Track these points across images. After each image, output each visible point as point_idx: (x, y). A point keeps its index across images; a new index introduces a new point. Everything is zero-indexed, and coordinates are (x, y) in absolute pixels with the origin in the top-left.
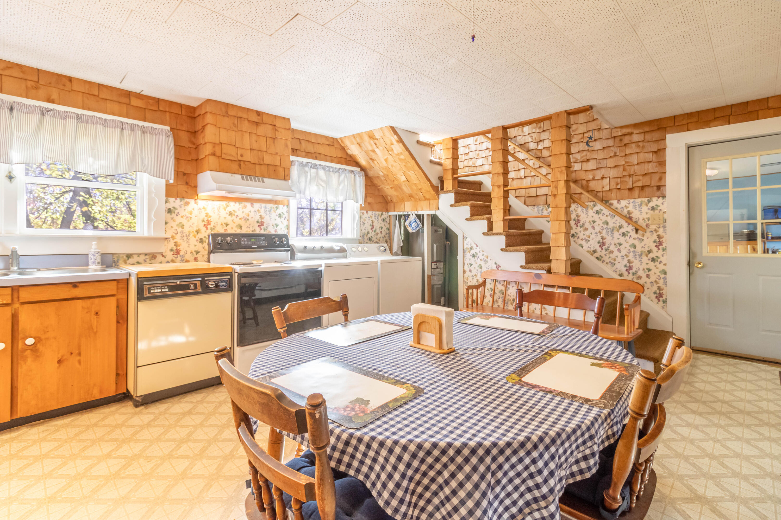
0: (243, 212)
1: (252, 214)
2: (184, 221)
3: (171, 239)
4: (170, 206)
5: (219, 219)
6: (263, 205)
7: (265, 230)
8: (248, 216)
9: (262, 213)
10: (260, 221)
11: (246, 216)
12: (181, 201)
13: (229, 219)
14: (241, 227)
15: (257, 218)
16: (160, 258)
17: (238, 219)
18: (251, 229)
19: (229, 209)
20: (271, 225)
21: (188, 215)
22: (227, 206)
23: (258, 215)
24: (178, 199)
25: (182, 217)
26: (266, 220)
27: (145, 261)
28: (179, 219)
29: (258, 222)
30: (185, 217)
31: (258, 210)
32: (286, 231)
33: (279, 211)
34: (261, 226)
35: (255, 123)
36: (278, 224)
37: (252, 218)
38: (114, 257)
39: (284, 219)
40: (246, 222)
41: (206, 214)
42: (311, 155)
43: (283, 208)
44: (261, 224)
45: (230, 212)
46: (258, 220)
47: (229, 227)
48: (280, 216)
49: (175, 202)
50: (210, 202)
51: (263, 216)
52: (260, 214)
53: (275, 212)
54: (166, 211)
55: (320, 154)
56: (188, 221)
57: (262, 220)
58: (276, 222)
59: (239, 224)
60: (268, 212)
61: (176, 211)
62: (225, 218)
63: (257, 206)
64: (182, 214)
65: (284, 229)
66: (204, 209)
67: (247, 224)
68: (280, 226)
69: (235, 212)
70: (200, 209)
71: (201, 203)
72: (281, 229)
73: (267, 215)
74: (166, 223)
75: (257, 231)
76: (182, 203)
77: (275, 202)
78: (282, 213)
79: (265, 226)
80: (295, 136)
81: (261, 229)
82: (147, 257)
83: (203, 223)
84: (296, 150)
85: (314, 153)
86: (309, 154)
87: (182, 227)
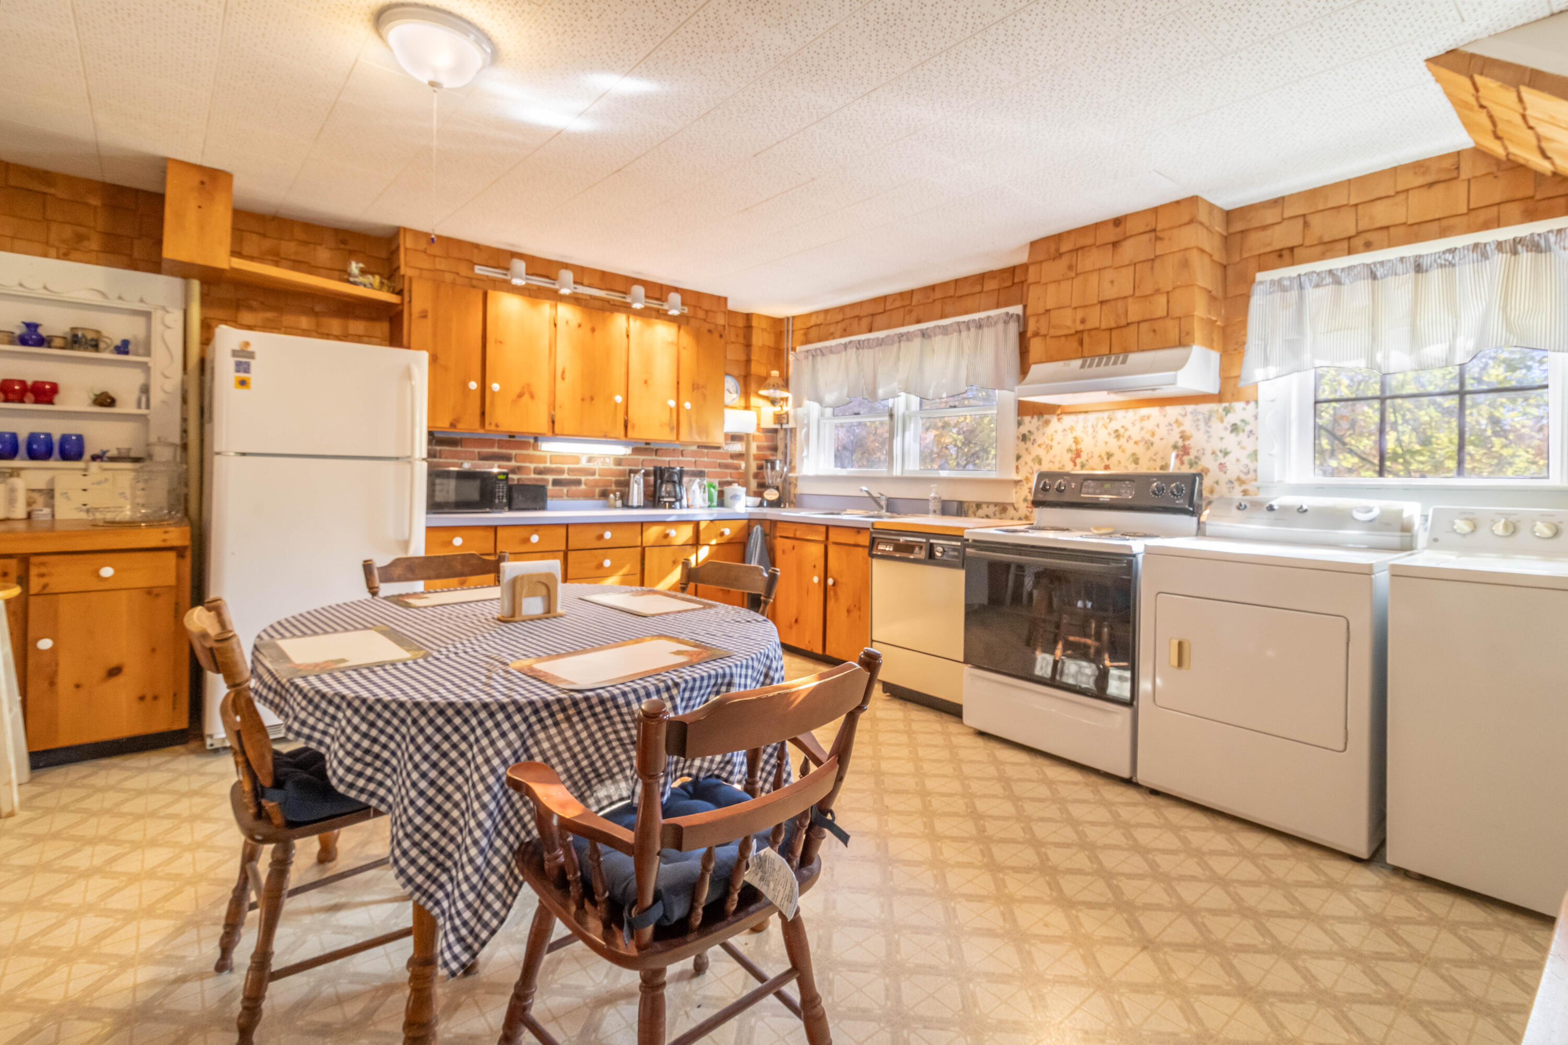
0: (1142, 428)
1: (1162, 432)
2: (1041, 452)
3: (1025, 482)
4: (1024, 430)
5: (1095, 445)
6: (1190, 408)
7: (1191, 465)
8: (1153, 434)
9: (1188, 428)
10: (1181, 444)
11: (1148, 437)
12: (1039, 419)
13: (1113, 444)
14: (1136, 461)
15: (1175, 437)
16: (1011, 511)
17: (1131, 442)
18: (1159, 463)
19: (1114, 425)
20: (1208, 452)
21: (1048, 442)
22: (1111, 420)
23: (1177, 431)
24: (1035, 417)
25: (1039, 446)
26: (1197, 441)
27: (995, 515)
28: (1036, 451)
29: (1175, 447)
30: (1044, 447)
31: (1177, 421)
32: (1252, 467)
33: (1232, 418)
34: (1183, 455)
35: (1111, 246)
36: (1228, 450)
37: (1162, 439)
38: (965, 506)
39: (1249, 436)
40: (1148, 449)
41: (1075, 438)
42: (1345, 245)
43: (1244, 409)
44: (1183, 452)
45: (1116, 431)
46: (1177, 442)
47: (1113, 460)
48: (1235, 428)
49: (1030, 423)
50: (1081, 416)
51: (1188, 434)
52: (1182, 428)
53: (1222, 421)
54: (1018, 438)
55: (1387, 228)
56: (1048, 452)
57: (1187, 443)
58: (1222, 445)
59: (1134, 454)
60: (1202, 424)
61: (1032, 438)
62: (1106, 443)
63: (1173, 411)
64: (1039, 441)
65: (1245, 461)
66: (1072, 429)
67: (1150, 453)
68: (1236, 452)
69: (1126, 430)
70: (1065, 430)
71: (1068, 420)
72: (1238, 460)
73: (1198, 430)
74: (1018, 457)
75: (1173, 466)
76: (1040, 423)
77: (1219, 398)
78: (1243, 421)
79: (1192, 456)
80: (1286, 215)
81: (1182, 463)
82: (997, 508)
83: (1070, 455)
84: (1291, 249)
85: (1359, 233)
86: (1338, 246)
87: (1040, 463)
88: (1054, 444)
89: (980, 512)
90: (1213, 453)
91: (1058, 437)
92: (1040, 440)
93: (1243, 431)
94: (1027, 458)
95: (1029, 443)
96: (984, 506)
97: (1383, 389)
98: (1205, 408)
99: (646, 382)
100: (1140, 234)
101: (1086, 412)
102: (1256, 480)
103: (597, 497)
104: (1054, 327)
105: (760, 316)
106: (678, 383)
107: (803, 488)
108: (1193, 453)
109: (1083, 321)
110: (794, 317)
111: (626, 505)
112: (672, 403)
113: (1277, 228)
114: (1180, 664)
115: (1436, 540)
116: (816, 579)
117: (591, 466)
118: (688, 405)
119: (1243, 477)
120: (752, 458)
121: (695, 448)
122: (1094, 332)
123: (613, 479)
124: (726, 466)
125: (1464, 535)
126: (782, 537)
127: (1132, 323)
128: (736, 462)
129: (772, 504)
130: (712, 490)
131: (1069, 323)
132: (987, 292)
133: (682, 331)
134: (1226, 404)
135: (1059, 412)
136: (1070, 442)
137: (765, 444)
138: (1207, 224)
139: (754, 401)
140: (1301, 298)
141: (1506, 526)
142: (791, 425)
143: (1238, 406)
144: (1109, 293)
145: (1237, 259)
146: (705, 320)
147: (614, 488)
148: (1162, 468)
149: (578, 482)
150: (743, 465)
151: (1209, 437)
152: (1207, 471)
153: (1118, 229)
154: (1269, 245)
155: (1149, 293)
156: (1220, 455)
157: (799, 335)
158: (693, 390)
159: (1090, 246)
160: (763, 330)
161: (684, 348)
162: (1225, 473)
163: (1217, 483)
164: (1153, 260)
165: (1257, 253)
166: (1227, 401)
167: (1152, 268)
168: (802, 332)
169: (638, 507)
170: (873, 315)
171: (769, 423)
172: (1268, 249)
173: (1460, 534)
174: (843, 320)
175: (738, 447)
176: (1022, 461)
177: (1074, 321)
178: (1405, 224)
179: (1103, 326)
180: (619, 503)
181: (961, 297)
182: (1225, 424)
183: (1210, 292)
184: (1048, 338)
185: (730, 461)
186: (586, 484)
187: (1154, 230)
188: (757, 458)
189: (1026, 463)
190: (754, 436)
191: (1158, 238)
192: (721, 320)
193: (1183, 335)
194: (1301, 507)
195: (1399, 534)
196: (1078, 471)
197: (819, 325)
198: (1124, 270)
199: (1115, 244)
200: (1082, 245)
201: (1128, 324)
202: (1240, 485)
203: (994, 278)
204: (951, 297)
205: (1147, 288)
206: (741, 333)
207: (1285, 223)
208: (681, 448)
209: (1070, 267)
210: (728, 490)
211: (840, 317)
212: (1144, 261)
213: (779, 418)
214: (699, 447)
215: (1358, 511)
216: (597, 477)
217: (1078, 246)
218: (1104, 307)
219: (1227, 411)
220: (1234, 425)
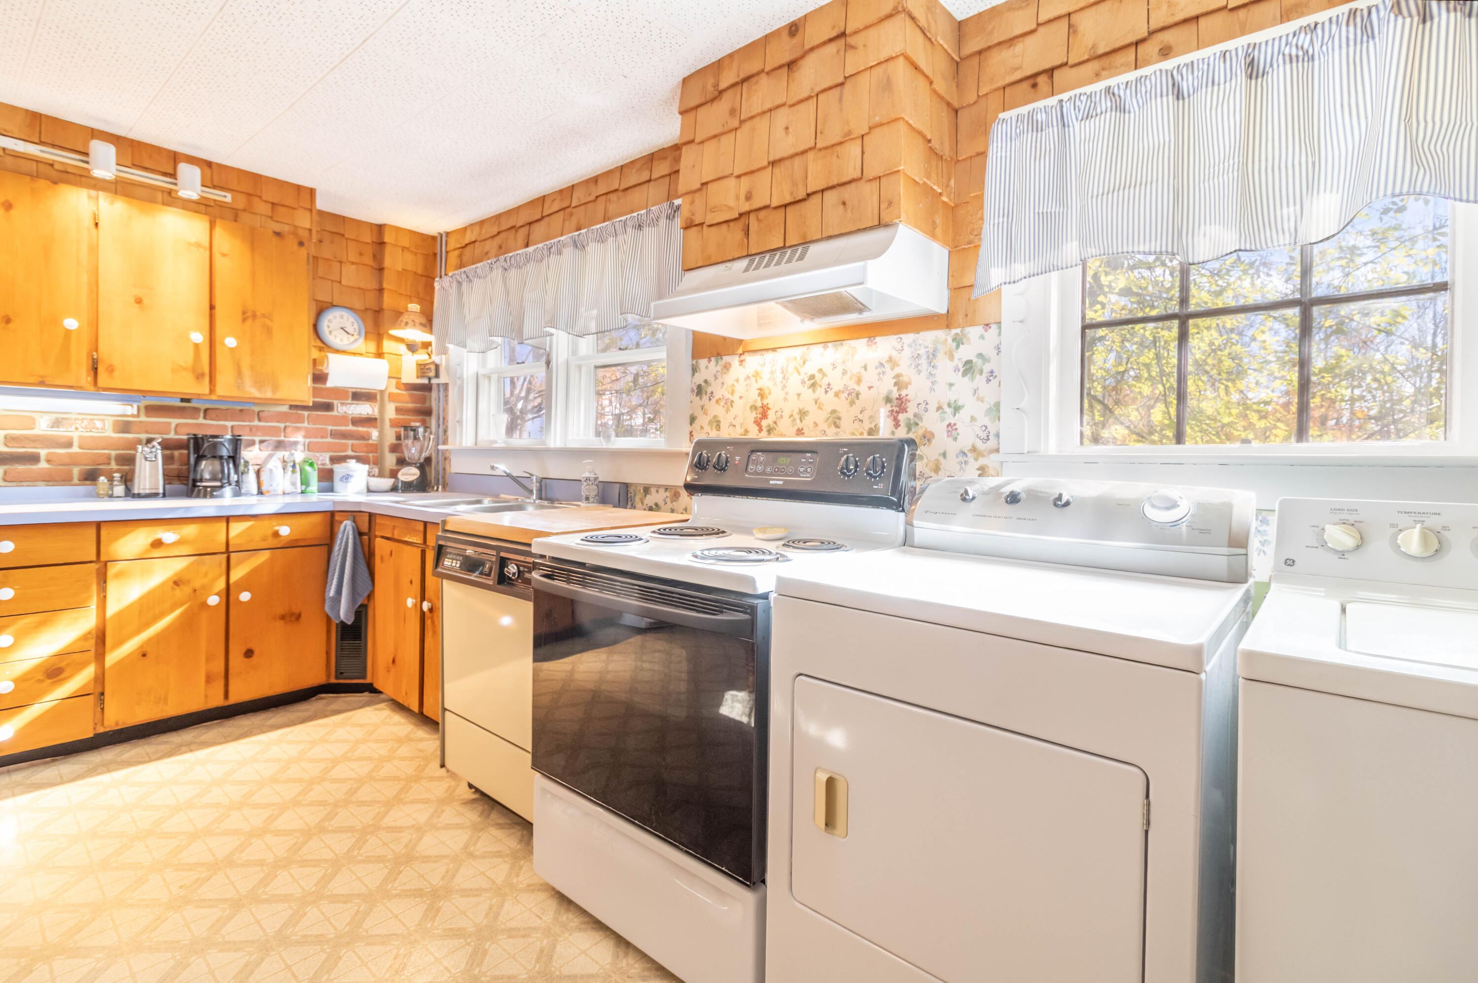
0: (845, 372)
1: (870, 377)
2: (719, 411)
4: (699, 378)
5: (786, 399)
6: (908, 338)
8: (859, 381)
9: (905, 369)
10: (895, 395)
11: (852, 385)
12: (717, 362)
13: (808, 397)
14: (837, 422)
15: (887, 385)
18: (867, 425)
19: (810, 368)
20: (932, 407)
21: (727, 395)
22: (804, 360)
23: (890, 374)
24: (714, 358)
25: (718, 401)
26: (916, 391)
27: (666, 503)
28: (714, 409)
29: (888, 400)
30: (722, 403)
31: (890, 360)
32: (992, 430)
33: (966, 352)
34: (898, 412)
35: (785, 70)
36: (960, 403)
37: (870, 388)
38: (631, 490)
39: (988, 381)
40: (852, 403)
41: (760, 389)
42: (1130, 55)
43: (982, 337)
44: (898, 405)
45: (812, 377)
46: (890, 392)
47: (809, 421)
48: (968, 368)
49: (708, 368)
50: (769, 356)
51: (905, 379)
52: (897, 370)
53: (951, 357)
54: (693, 391)
55: (1197, 18)
56: (727, 411)
57: (903, 393)
58: (951, 396)
59: (834, 412)
60: (923, 361)
61: (709, 390)
62: (799, 395)
63: (885, 345)
64: (717, 396)
65: (983, 420)
66: (757, 375)
67: (855, 411)
68: (972, 408)
69: (824, 375)
70: (748, 378)
71: (752, 361)
72: (973, 419)
73: (919, 372)
74: (693, 419)
75: (885, 431)
76: (719, 368)
77: (944, 321)
78: (980, 356)
79: (910, 414)
80: (1043, 18)
81: (897, 425)
82: (668, 494)
83: (754, 415)
84: (1050, 72)
85: (1151, 33)
86: (1120, 59)
87: (718, 427)
88: (735, 398)
89: (650, 500)
90: (939, 408)
91: (740, 389)
92: (720, 393)
93: (981, 372)
94: (703, 420)
95: (705, 398)
96: (653, 490)
97: (1184, 301)
98: (929, 337)
99: (139, 301)
100: (824, 43)
101: (774, 349)
102: (997, 451)
103: (76, 481)
104: (713, 210)
105: (398, 230)
106: (212, 307)
107: (457, 466)
108: (912, 409)
109: (748, 198)
110: (447, 234)
111: (129, 494)
112: (198, 337)
113: (1029, 40)
114: (830, 823)
115: (1290, 562)
116: (410, 602)
117: (61, 432)
118: (231, 342)
119: (980, 445)
120: (387, 423)
121: (285, 409)
122: (762, 214)
123: (113, 453)
124: (344, 435)
125: (1342, 554)
126: (383, 537)
127: (814, 193)
128: (361, 429)
129: (408, 487)
130: (308, 468)
131: (731, 203)
132: (656, 180)
133: (218, 231)
134: (958, 331)
135: (740, 351)
136: (753, 396)
137: (411, 405)
138: (923, 22)
139: (388, 345)
140: (1063, 141)
141: (1424, 538)
142: (443, 379)
143: (974, 332)
144: (784, 146)
145: (972, 98)
146: (271, 217)
147: (114, 466)
148: (871, 432)
149: (34, 459)
150: (375, 434)
151: (933, 383)
152: (928, 437)
153: (795, 41)
154: (1019, 68)
155: (837, 139)
156: (949, 411)
157: (453, 258)
158: (244, 320)
159: (758, 74)
160: (404, 248)
161: (224, 255)
162: (955, 439)
163: (944, 455)
164: (842, 84)
165: (1001, 83)
166: (959, 327)
167: (841, 99)
168: (457, 253)
169: (153, 496)
170: (530, 224)
171: (410, 376)
172: (1018, 76)
173: (1336, 551)
174: (499, 233)
175: (364, 409)
176: (697, 424)
177: (737, 197)
178: (1225, 7)
179: (775, 203)
180: (119, 490)
181: (626, 189)
182: (956, 361)
183: (929, 141)
184: (705, 226)
185: (351, 428)
186: (48, 461)
187: (843, 35)
188: (394, 424)
189: (702, 428)
190: (390, 395)
191: (849, 47)
192: (304, 221)
193: (883, 206)
194: (1060, 498)
195: (1225, 550)
196: (764, 437)
197: (474, 242)
198: (802, 107)
199: (791, 65)
200: (748, 74)
201: (809, 195)
202: (976, 460)
203: (665, 158)
204: (616, 190)
205: (832, 135)
206: (369, 251)
207: (1041, 30)
208: (257, 409)
209: (732, 112)
210: (339, 469)
211: (495, 230)
212: (830, 88)
213: (422, 369)
214: (291, 407)
215: (1153, 506)
216: (75, 449)
217: (742, 76)
218: (777, 170)
219: (958, 341)
220: (969, 362)
